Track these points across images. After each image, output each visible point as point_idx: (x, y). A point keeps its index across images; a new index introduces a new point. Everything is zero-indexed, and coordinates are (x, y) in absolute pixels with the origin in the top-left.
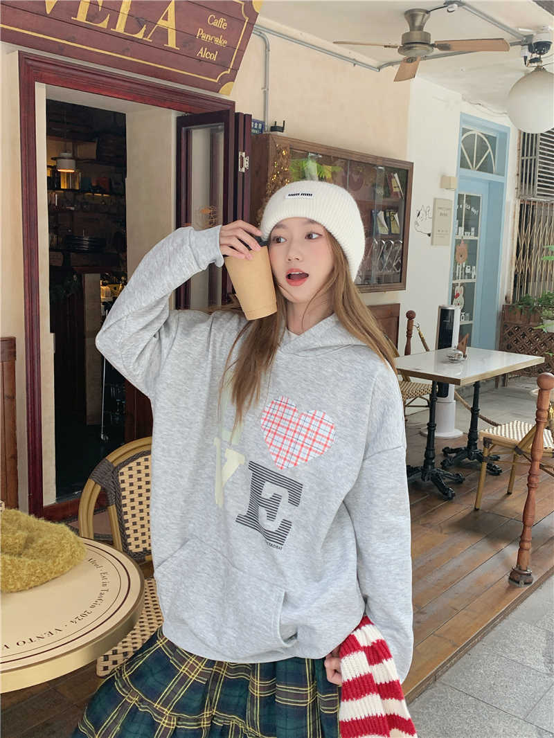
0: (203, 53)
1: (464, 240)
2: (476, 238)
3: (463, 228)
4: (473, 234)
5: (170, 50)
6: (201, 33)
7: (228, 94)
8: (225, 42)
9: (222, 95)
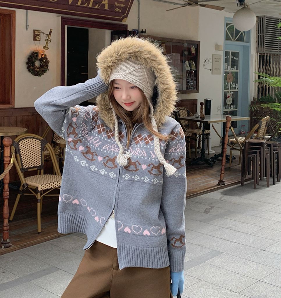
0: (117, 10)
1: (231, 72)
2: (237, 71)
3: (230, 67)
4: (236, 69)
5: (106, 10)
6: (116, 4)
7: (125, 22)
8: (124, 6)
9: (123, 23)
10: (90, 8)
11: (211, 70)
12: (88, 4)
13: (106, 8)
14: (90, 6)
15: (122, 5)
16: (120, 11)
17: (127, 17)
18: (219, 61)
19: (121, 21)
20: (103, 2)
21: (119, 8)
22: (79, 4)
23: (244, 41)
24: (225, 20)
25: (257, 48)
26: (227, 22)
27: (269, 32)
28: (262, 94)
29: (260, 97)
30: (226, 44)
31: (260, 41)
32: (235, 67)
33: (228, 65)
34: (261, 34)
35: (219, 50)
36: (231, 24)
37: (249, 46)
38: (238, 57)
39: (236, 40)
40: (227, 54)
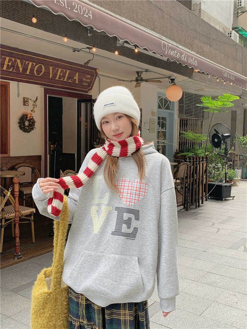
0: (84, 84)
1: (162, 131)
2: (165, 131)
3: (161, 127)
4: (164, 129)
5: (76, 84)
6: (84, 79)
7: (90, 93)
8: (90, 81)
9: (89, 94)
10: (65, 81)
11: (149, 130)
12: (64, 79)
13: (77, 82)
14: (65, 80)
15: (88, 81)
16: (87, 85)
17: (91, 89)
18: (154, 123)
19: (87, 93)
20: (75, 78)
21: (86, 82)
22: (57, 78)
23: (170, 109)
24: (158, 94)
25: (179, 115)
26: (159, 95)
27: (187, 103)
28: (182, 147)
29: (181, 149)
30: (158, 111)
31: (181, 110)
32: (164, 128)
33: (160, 126)
34: (182, 105)
35: (154, 116)
36: (161, 97)
37: (173, 113)
38: (166, 121)
39: (165, 109)
40: (159, 118)
